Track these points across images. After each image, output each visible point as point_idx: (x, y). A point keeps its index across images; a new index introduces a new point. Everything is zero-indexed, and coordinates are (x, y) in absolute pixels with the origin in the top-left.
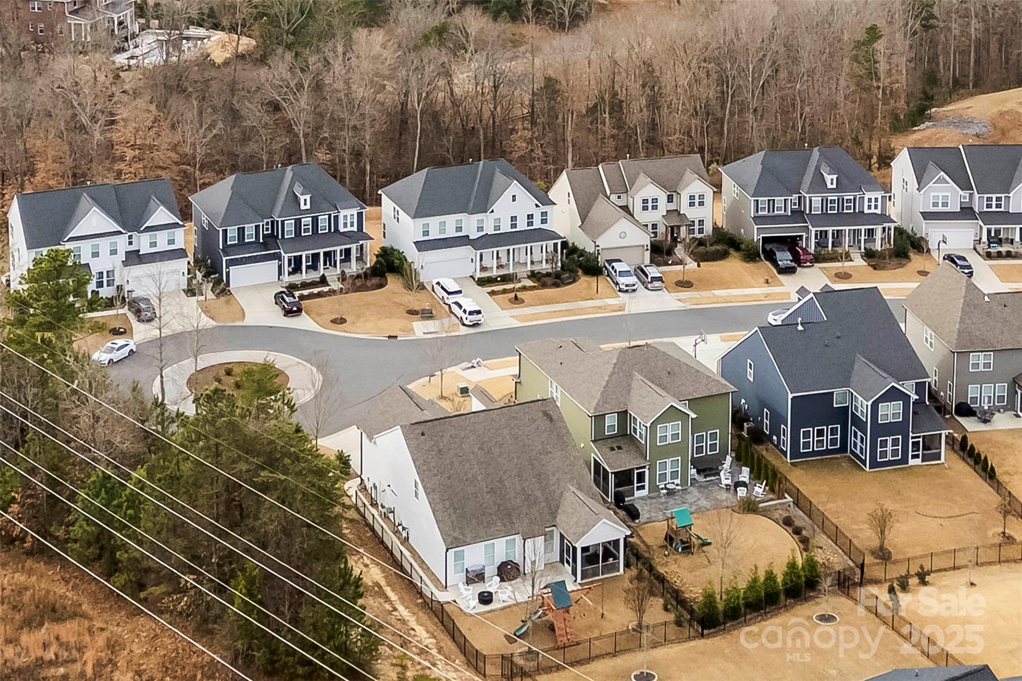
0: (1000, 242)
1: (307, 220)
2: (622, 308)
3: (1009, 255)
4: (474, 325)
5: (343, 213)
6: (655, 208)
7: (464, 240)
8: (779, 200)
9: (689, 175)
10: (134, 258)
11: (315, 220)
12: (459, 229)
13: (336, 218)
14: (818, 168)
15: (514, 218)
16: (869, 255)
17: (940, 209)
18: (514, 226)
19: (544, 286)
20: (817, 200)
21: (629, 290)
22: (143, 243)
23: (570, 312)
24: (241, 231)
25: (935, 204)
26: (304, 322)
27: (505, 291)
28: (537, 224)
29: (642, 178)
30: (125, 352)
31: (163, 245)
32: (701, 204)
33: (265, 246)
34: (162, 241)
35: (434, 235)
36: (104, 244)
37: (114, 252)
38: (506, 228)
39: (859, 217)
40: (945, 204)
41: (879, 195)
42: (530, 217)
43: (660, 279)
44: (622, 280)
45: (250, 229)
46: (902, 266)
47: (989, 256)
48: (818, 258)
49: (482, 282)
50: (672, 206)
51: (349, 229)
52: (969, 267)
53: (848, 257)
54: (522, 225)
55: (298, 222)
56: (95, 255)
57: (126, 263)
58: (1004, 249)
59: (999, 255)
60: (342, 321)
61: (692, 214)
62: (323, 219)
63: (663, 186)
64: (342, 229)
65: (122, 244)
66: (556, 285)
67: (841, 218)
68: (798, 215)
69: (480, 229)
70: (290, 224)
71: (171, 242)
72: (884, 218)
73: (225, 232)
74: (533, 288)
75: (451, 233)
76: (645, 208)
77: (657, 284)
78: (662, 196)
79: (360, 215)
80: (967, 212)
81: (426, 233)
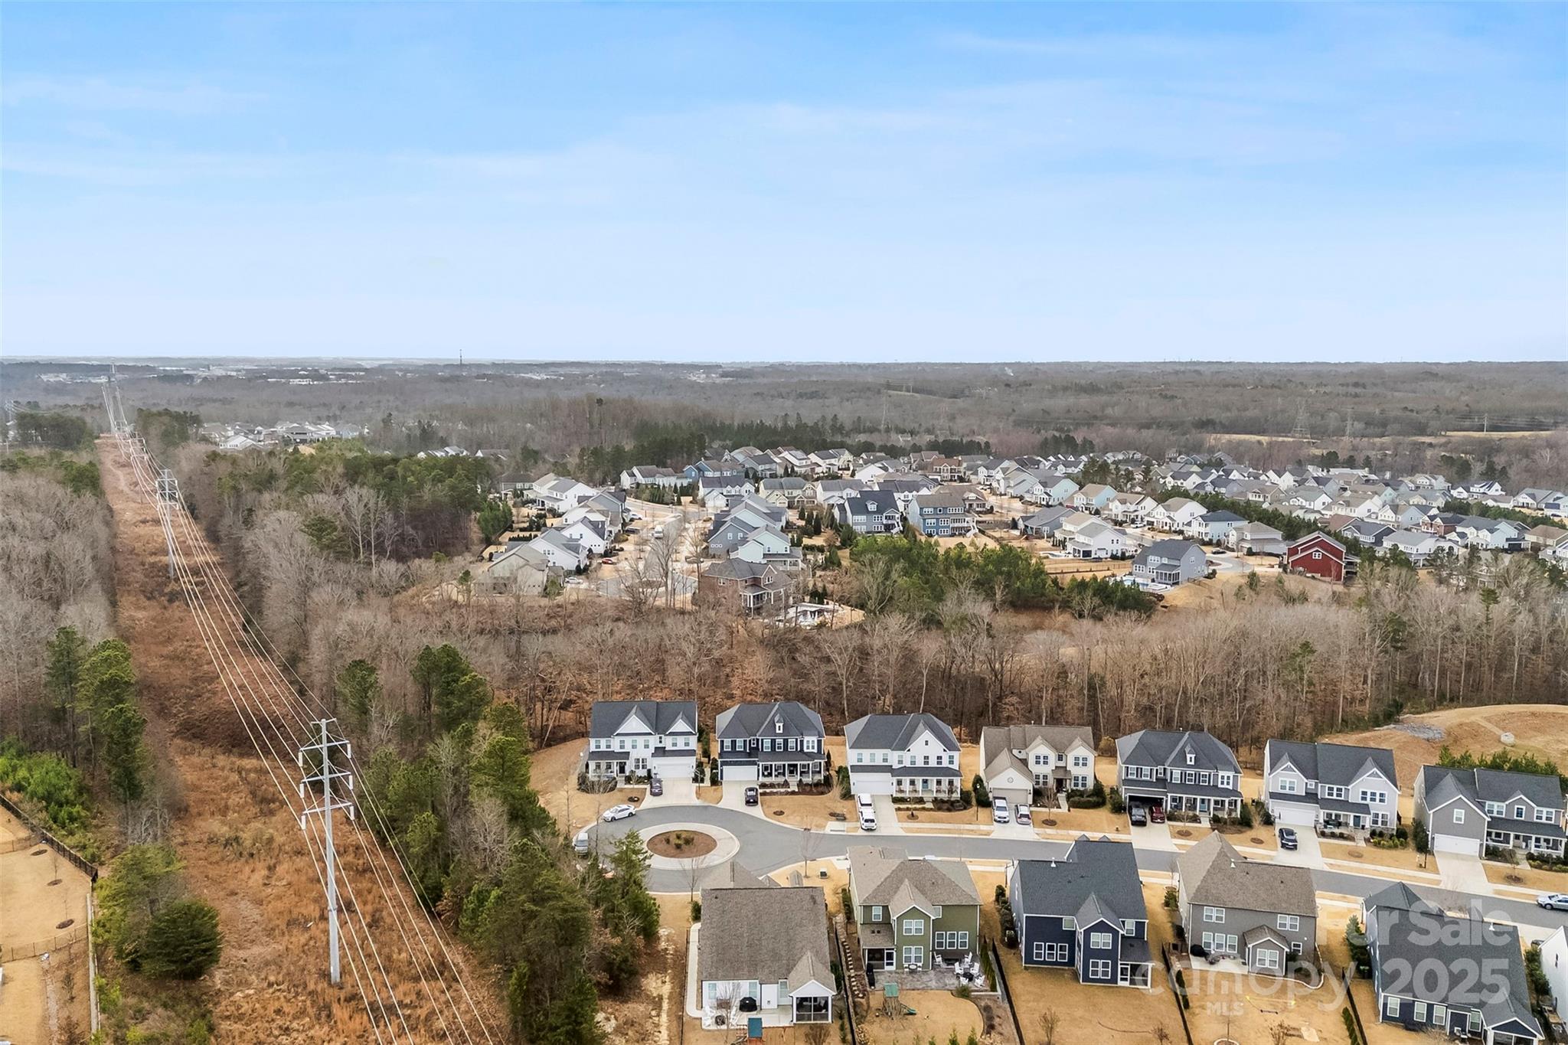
0: (1339, 825)
1: (779, 741)
2: (988, 834)
3: (1341, 836)
4: (869, 830)
5: (806, 739)
6: (1045, 763)
7: (888, 769)
8: (1146, 769)
9: (1078, 742)
10: (660, 752)
11: (786, 742)
12: (885, 760)
13: (802, 742)
14: (1183, 748)
15: (926, 758)
16: (1216, 821)
17: (1287, 791)
18: (926, 763)
19: (939, 809)
20: (1177, 773)
21: (1003, 821)
22: (668, 743)
23: (949, 831)
24: (734, 743)
25: (1283, 787)
26: (757, 811)
27: (908, 809)
28: (945, 763)
29: (1039, 740)
30: (626, 813)
31: (681, 746)
32: (1085, 765)
33: (749, 755)
34: (681, 743)
35: (866, 762)
36: (641, 740)
37: (647, 746)
38: (920, 763)
39: (1214, 789)
40: (1292, 788)
41: (1231, 774)
42: (940, 758)
43: (1026, 816)
44: (998, 813)
45: (740, 742)
46: (1240, 832)
47: (1323, 834)
48: (1171, 818)
49: (895, 800)
50: (1061, 764)
51: (811, 750)
52: (1295, 841)
53: (1195, 819)
54: (933, 763)
55: (773, 742)
56: (634, 747)
57: (653, 755)
58: (1337, 831)
59: (1333, 835)
60: (782, 813)
61: (1076, 771)
62: (791, 742)
63: (1054, 746)
64: (805, 750)
65: (654, 741)
66: (949, 810)
67: (1198, 788)
68: (1162, 782)
69: (900, 762)
70: (767, 743)
71: (687, 744)
72: (1235, 792)
73: (722, 742)
74: (931, 809)
75: (879, 762)
76: (1038, 763)
77: (1025, 820)
78: (1052, 756)
79: (819, 742)
80: (1311, 797)
81: (860, 760)
